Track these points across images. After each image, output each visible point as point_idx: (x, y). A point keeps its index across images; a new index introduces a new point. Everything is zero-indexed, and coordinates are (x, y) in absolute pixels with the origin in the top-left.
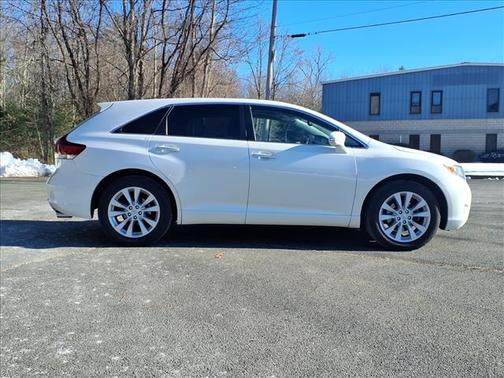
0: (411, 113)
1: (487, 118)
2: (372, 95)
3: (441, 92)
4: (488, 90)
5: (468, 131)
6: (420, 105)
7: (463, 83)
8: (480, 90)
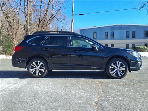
0: (105, 38)
1: (126, 39)
2: (94, 33)
3: (113, 32)
4: (126, 31)
5: (121, 43)
6: (108, 36)
7: (119, 30)
8: (124, 32)
